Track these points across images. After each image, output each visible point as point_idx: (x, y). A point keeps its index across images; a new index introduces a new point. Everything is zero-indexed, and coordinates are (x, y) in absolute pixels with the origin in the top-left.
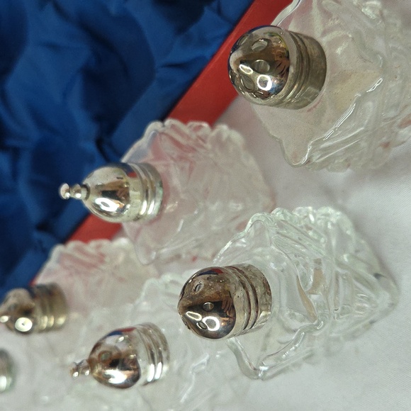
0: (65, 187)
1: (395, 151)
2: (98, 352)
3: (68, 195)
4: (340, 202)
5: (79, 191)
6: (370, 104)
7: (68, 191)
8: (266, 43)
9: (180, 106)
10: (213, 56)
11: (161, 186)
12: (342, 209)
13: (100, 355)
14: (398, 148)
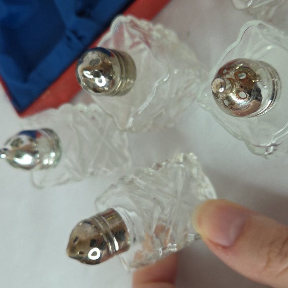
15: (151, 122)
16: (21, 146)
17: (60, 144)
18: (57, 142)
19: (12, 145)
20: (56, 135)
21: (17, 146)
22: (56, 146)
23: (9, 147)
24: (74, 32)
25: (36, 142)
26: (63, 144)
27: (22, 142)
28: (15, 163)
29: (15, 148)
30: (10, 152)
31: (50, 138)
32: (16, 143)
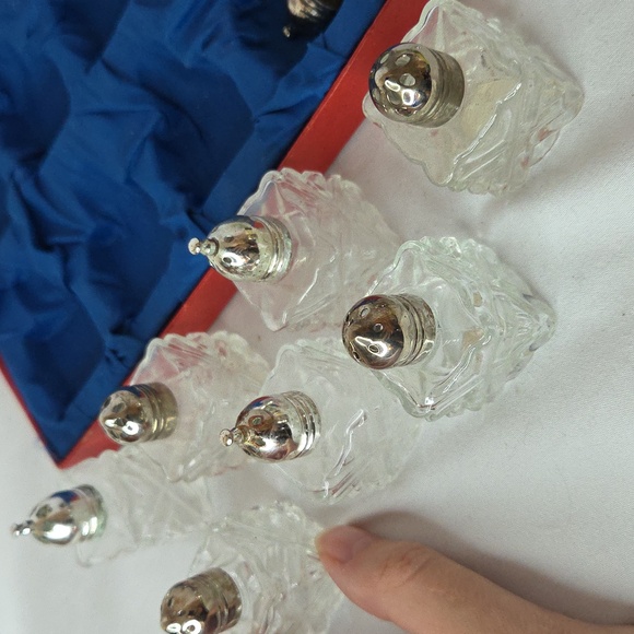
0: (193, 242)
1: (533, 169)
2: (246, 419)
3: (198, 250)
4: (480, 235)
5: (208, 247)
6: (509, 112)
7: (199, 245)
8: (409, 59)
9: (290, 155)
10: (326, 94)
11: (289, 237)
12: (484, 242)
13: (250, 421)
14: (536, 166)
15: (216, 462)
16: (50, 515)
17: (103, 505)
18: (100, 502)
19: (38, 515)
20: (98, 493)
21: (44, 515)
22: (97, 507)
23: (34, 519)
24: (114, 352)
25: (71, 508)
26: (107, 503)
27: (50, 510)
28: (44, 537)
29: (42, 519)
30: (35, 525)
31: (89, 499)
32: (43, 512)
